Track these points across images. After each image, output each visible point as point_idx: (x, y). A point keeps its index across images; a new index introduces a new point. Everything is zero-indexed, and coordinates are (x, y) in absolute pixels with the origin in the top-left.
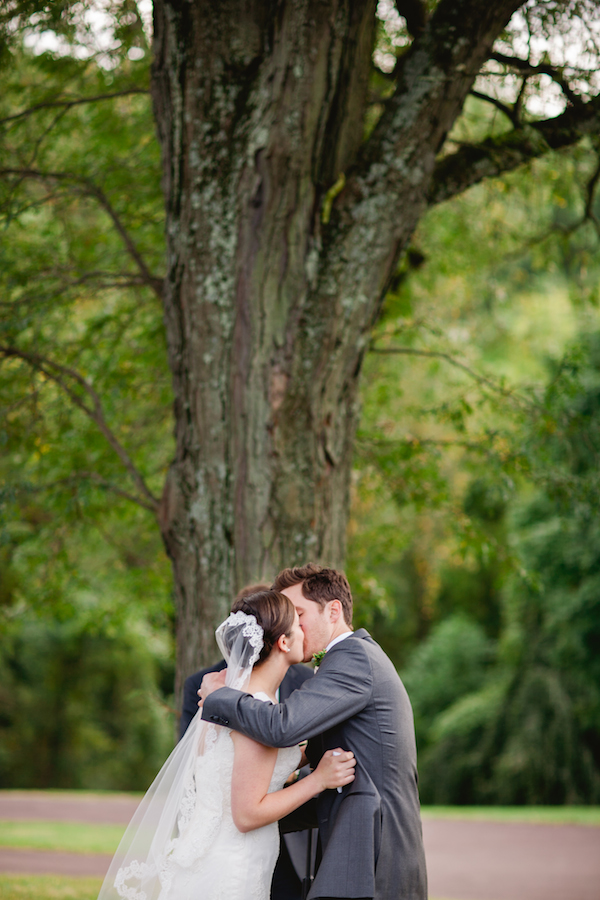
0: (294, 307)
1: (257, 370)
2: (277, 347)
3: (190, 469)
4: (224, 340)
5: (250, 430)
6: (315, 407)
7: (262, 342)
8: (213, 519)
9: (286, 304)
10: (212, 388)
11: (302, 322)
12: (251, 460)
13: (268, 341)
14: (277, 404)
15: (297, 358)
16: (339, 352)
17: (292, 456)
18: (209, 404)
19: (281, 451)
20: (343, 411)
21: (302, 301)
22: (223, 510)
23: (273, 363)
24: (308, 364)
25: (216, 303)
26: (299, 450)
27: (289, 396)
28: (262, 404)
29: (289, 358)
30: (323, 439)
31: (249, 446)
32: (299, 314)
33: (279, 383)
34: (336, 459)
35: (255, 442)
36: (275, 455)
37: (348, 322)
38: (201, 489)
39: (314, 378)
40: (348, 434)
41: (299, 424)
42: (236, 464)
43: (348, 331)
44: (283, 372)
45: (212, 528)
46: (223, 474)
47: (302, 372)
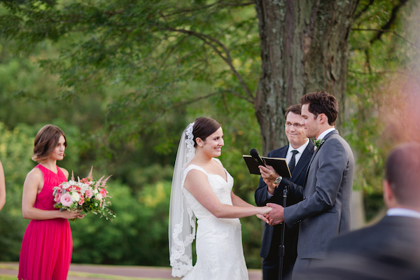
0: (314, 6)
1: (297, 35)
2: (307, 25)
3: (267, 82)
4: (282, 22)
5: (294, 63)
6: (325, 53)
7: (299, 22)
8: (278, 105)
9: (311, 5)
10: (276, 44)
11: (319, 13)
12: (294, 77)
13: (302, 22)
14: (306, 51)
15: (316, 30)
16: (336, 27)
17: (314, 76)
18: (275, 52)
19: (308, 73)
20: (340, 55)
21: (318, 3)
22: (282, 101)
23: (305, 32)
24: (321, 32)
25: (278, 5)
26: (317, 73)
27: (312, 48)
28: (299, 51)
29: (312, 30)
30: (330, 68)
31: (293, 71)
32: (317, 9)
33: (308, 41)
34: (336, 78)
35: (296, 68)
36: (306, 74)
37: (340, 13)
38: (272, 91)
39: (324, 39)
40: (342, 66)
41: (317, 61)
42: (287, 80)
43: (340, 17)
44: (309, 36)
45: (277, 109)
46: (282, 84)
47: (318, 36)
